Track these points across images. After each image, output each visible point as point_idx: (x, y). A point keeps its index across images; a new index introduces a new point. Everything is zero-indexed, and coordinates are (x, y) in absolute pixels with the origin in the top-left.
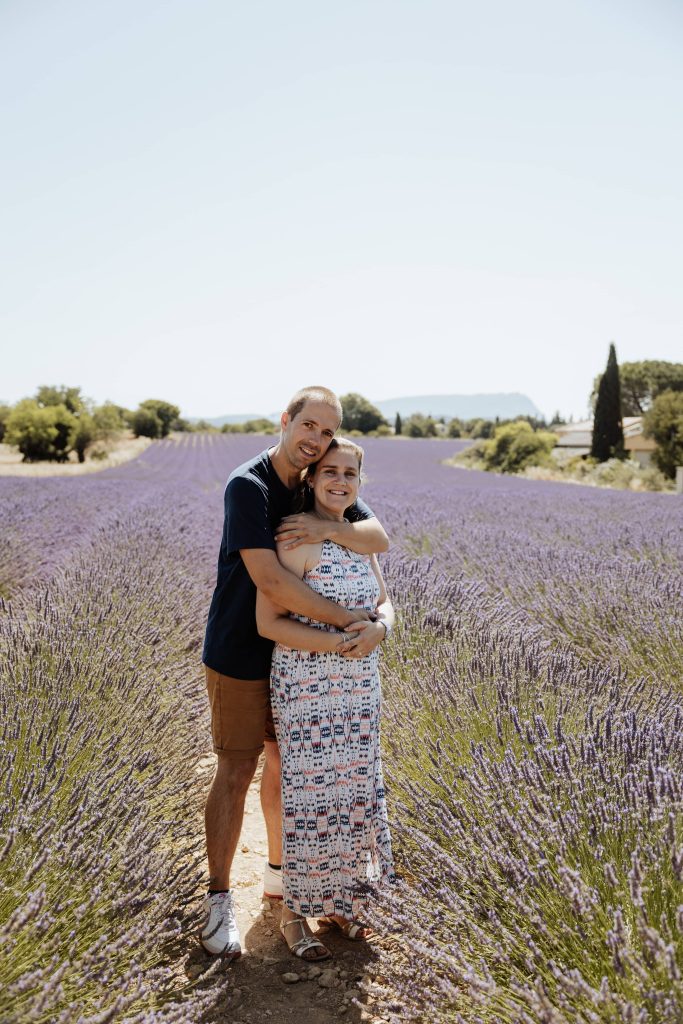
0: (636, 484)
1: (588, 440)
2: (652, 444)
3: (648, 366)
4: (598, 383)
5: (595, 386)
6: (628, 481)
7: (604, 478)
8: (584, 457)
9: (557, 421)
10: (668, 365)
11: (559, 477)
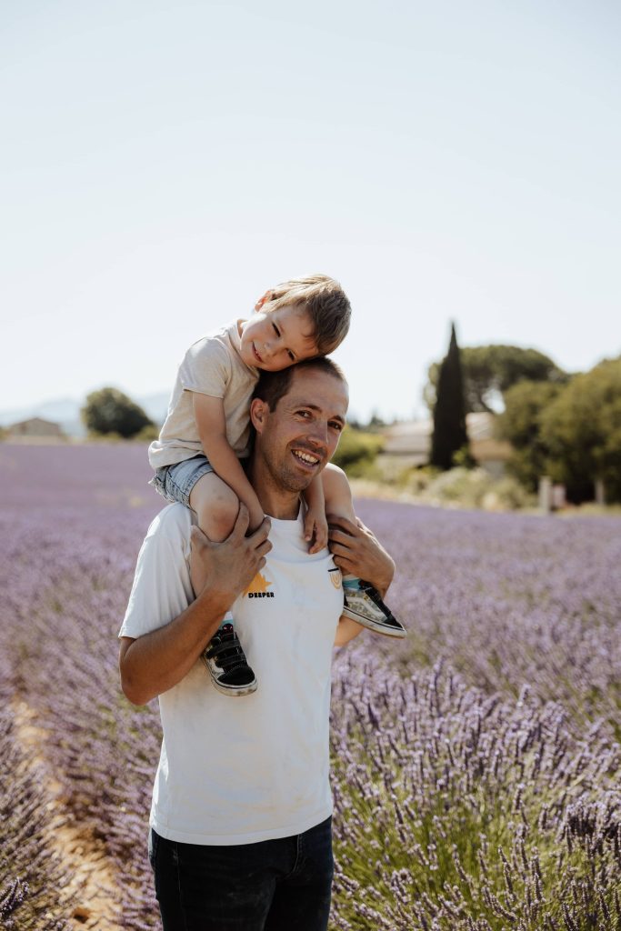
0: (491, 501)
1: (425, 445)
2: (506, 450)
3: (494, 351)
4: (435, 374)
5: (430, 376)
6: (478, 499)
7: (450, 495)
8: (420, 467)
9: (376, 423)
10: (518, 351)
11: (388, 494)
